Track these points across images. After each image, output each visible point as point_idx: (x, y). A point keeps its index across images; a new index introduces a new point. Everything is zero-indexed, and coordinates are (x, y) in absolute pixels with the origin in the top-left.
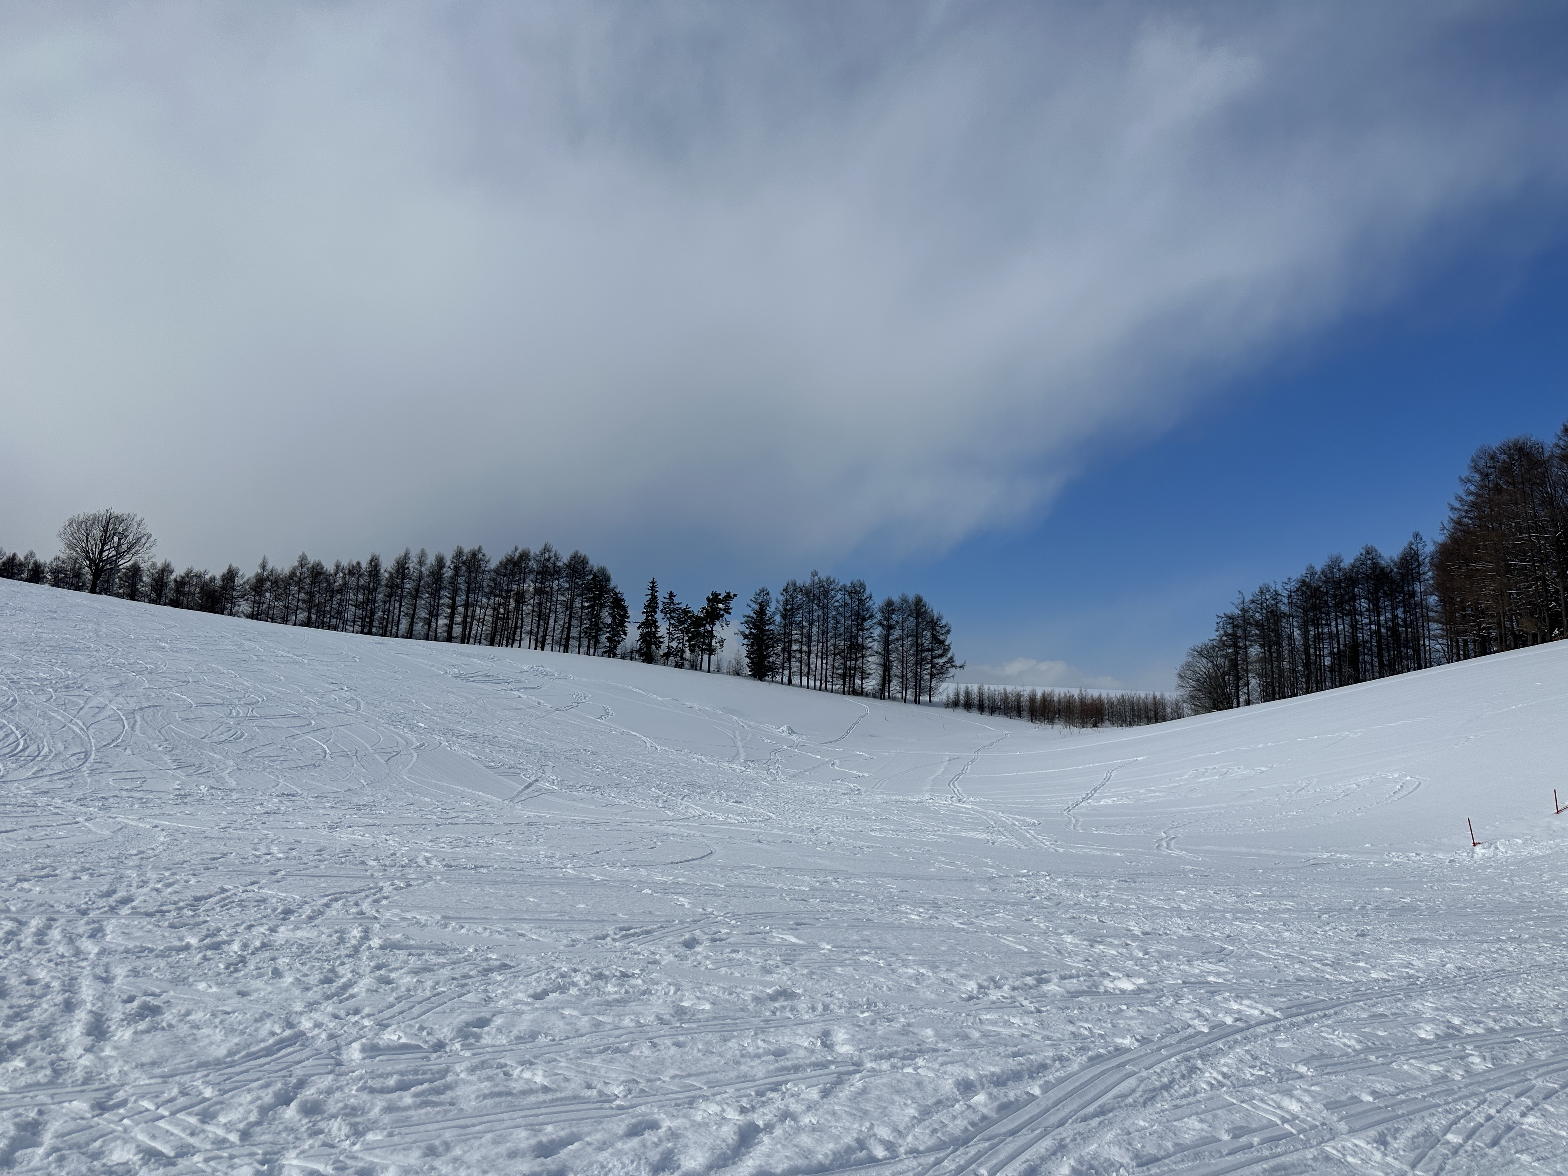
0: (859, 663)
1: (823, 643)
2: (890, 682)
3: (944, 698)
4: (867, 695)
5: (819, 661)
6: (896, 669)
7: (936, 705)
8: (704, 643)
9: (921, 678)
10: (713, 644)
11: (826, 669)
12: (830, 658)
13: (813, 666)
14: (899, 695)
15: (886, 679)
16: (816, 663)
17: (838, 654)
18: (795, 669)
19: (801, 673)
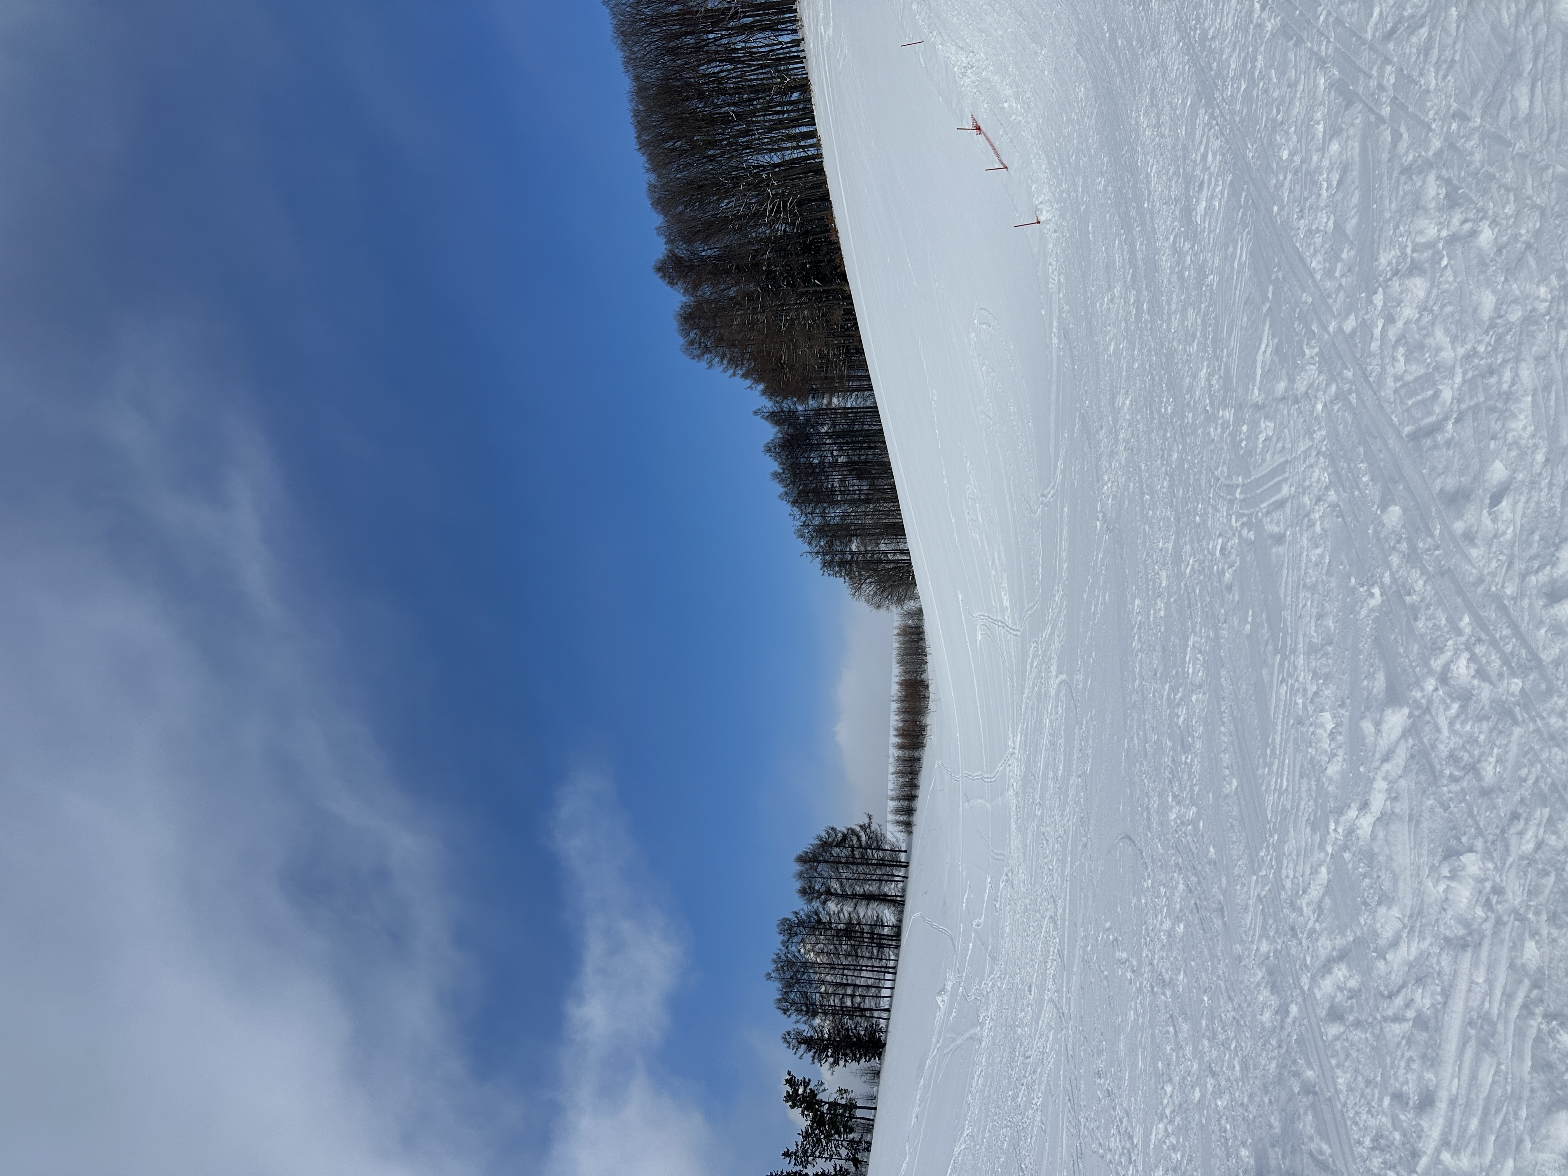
0: (866, 929)
1: (844, 969)
2: (886, 895)
3: (902, 836)
4: (900, 921)
5: (864, 974)
6: (872, 888)
7: (910, 844)
8: (842, 1115)
9: (882, 859)
10: (843, 1102)
11: (873, 966)
12: (862, 962)
13: (870, 982)
14: (900, 885)
15: (884, 899)
16: (866, 977)
17: (856, 952)
18: (873, 1004)
19: (877, 997)
